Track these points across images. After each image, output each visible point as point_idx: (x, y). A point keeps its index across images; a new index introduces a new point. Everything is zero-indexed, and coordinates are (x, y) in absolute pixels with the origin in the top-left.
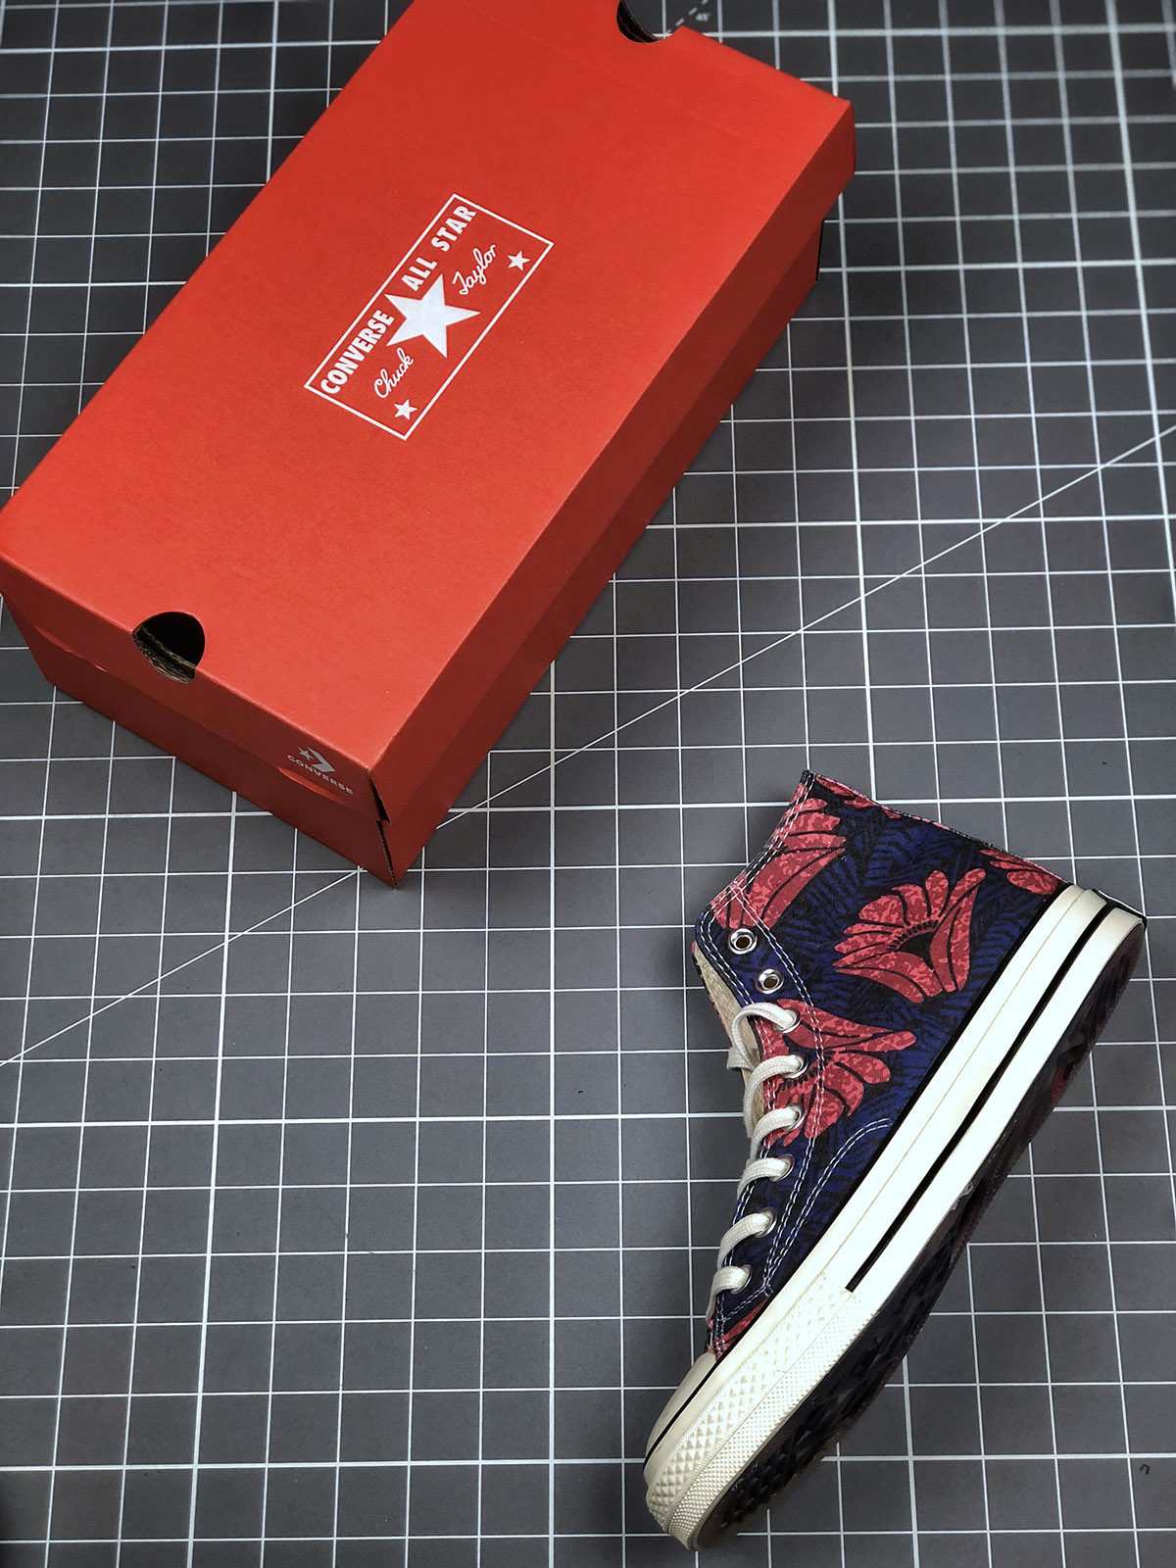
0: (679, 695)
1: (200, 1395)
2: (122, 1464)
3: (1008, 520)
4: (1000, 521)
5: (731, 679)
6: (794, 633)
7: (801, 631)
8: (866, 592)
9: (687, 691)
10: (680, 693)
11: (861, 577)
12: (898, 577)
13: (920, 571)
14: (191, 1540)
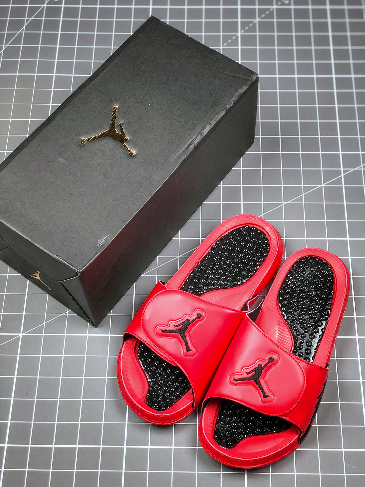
0: (283, 205)
1: (127, 423)
2: (100, 445)
5: (300, 200)
6: (320, 186)
7: (323, 185)
8: (344, 173)
9: (286, 203)
10: (284, 203)
11: (342, 169)
12: (354, 169)
13: (361, 168)
14: (124, 471)
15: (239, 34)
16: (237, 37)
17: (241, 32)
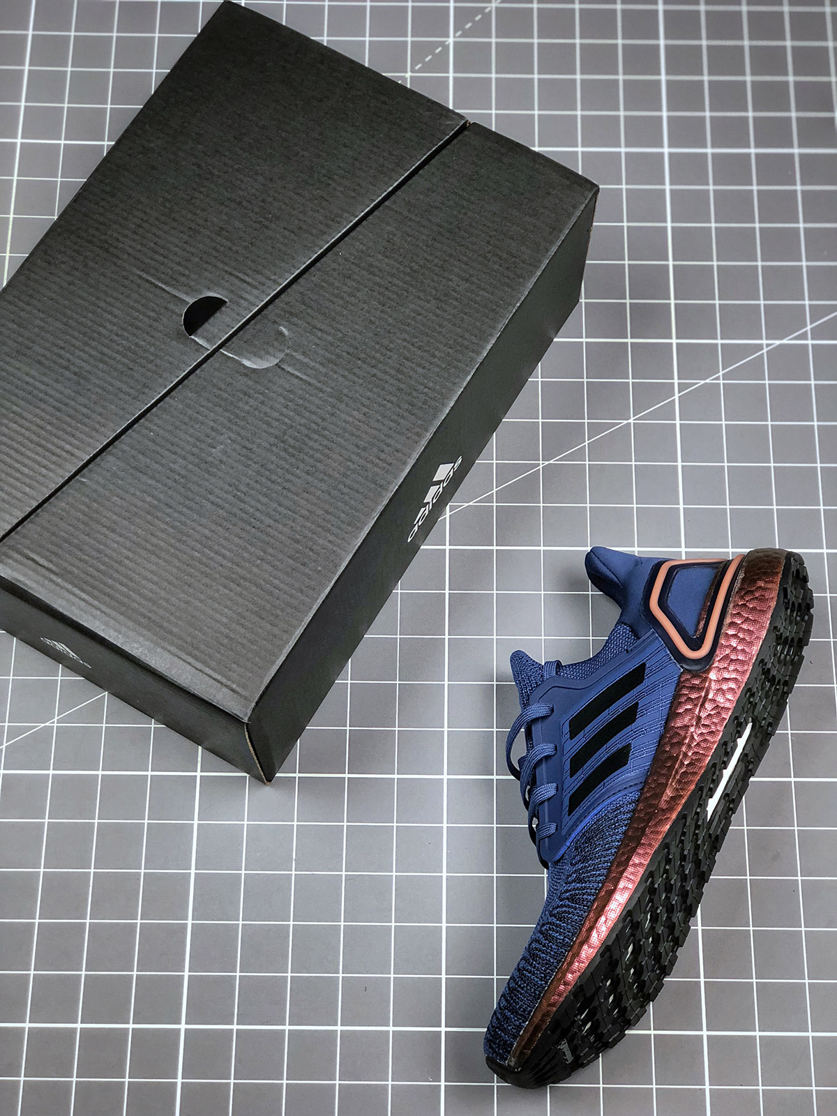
0: (541, 466)
1: (186, 974)
2: (129, 1023)
3: (785, 341)
4: (778, 342)
5: (579, 455)
6: (626, 422)
7: (631, 421)
8: (679, 393)
9: (547, 463)
10: (542, 464)
11: (676, 381)
12: (703, 382)
13: (719, 378)
14: (179, 1081)
15: (451, 41)
16: (446, 48)
17: (455, 37)
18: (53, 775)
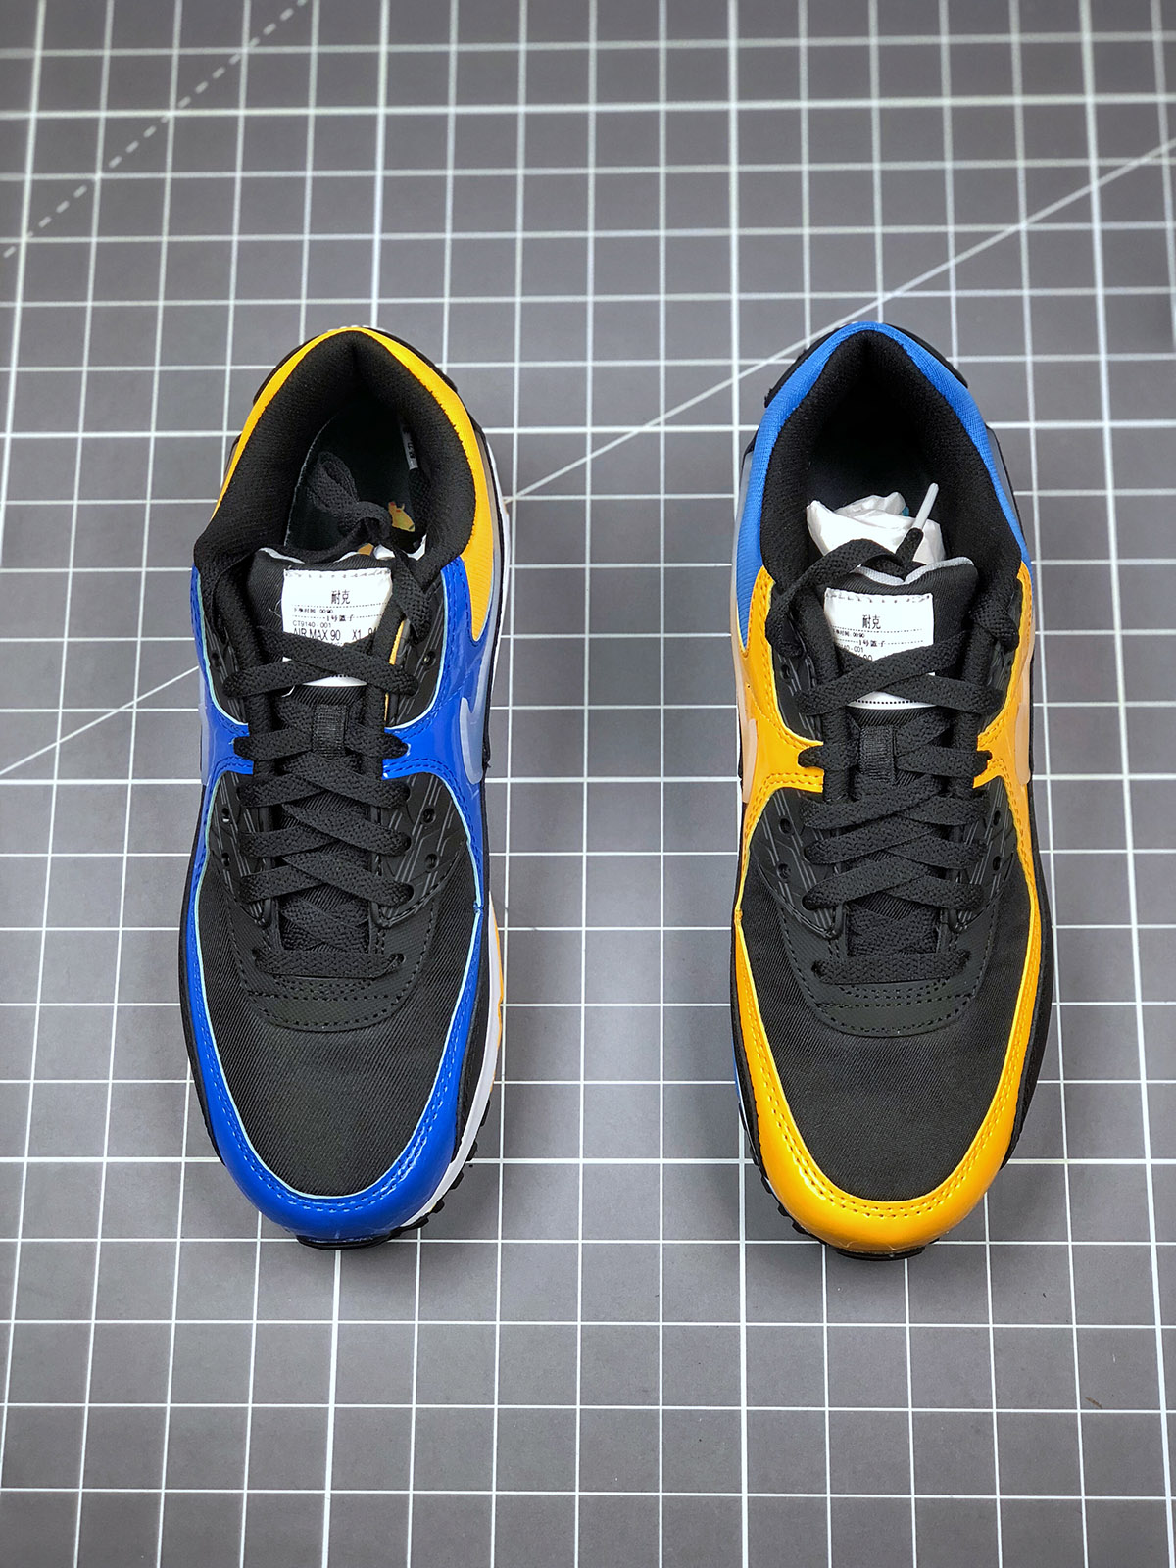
18: (133, 786)
